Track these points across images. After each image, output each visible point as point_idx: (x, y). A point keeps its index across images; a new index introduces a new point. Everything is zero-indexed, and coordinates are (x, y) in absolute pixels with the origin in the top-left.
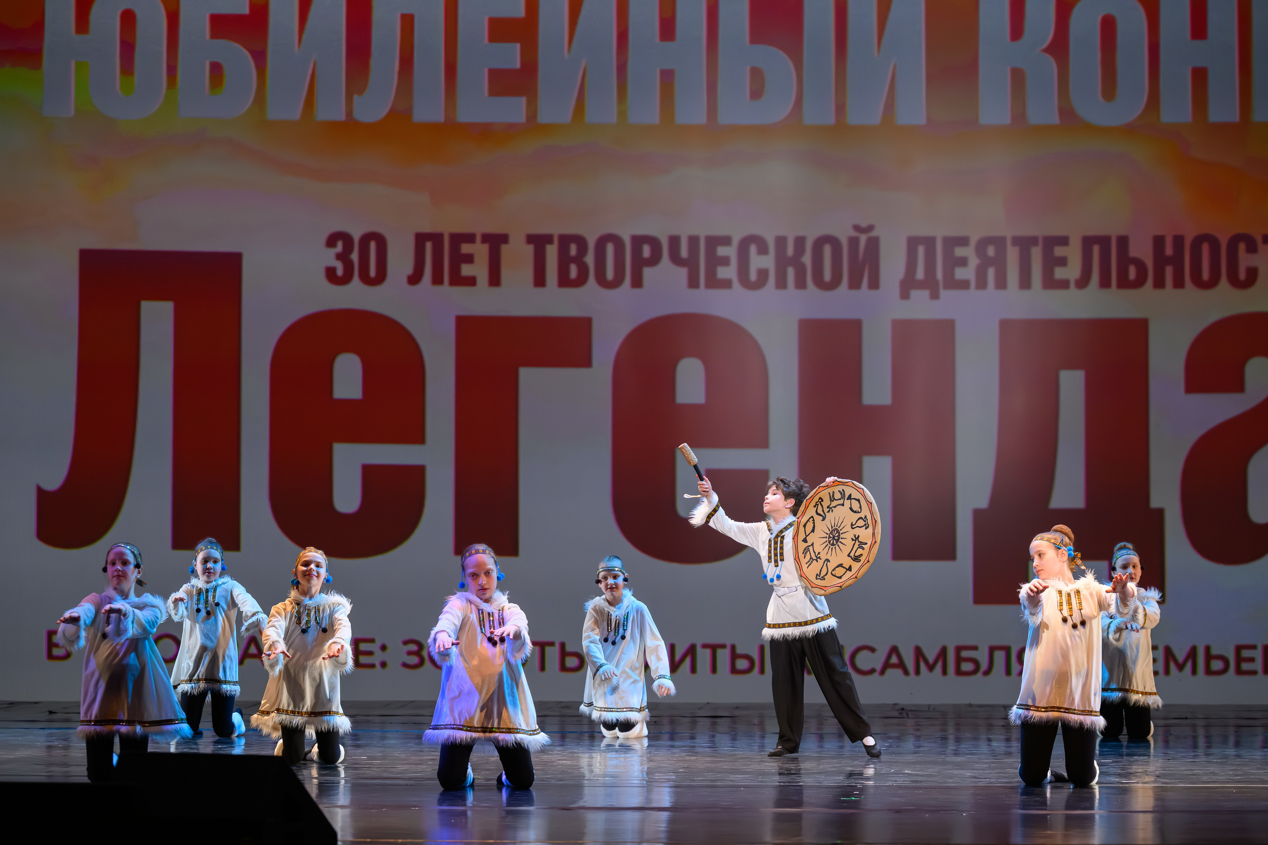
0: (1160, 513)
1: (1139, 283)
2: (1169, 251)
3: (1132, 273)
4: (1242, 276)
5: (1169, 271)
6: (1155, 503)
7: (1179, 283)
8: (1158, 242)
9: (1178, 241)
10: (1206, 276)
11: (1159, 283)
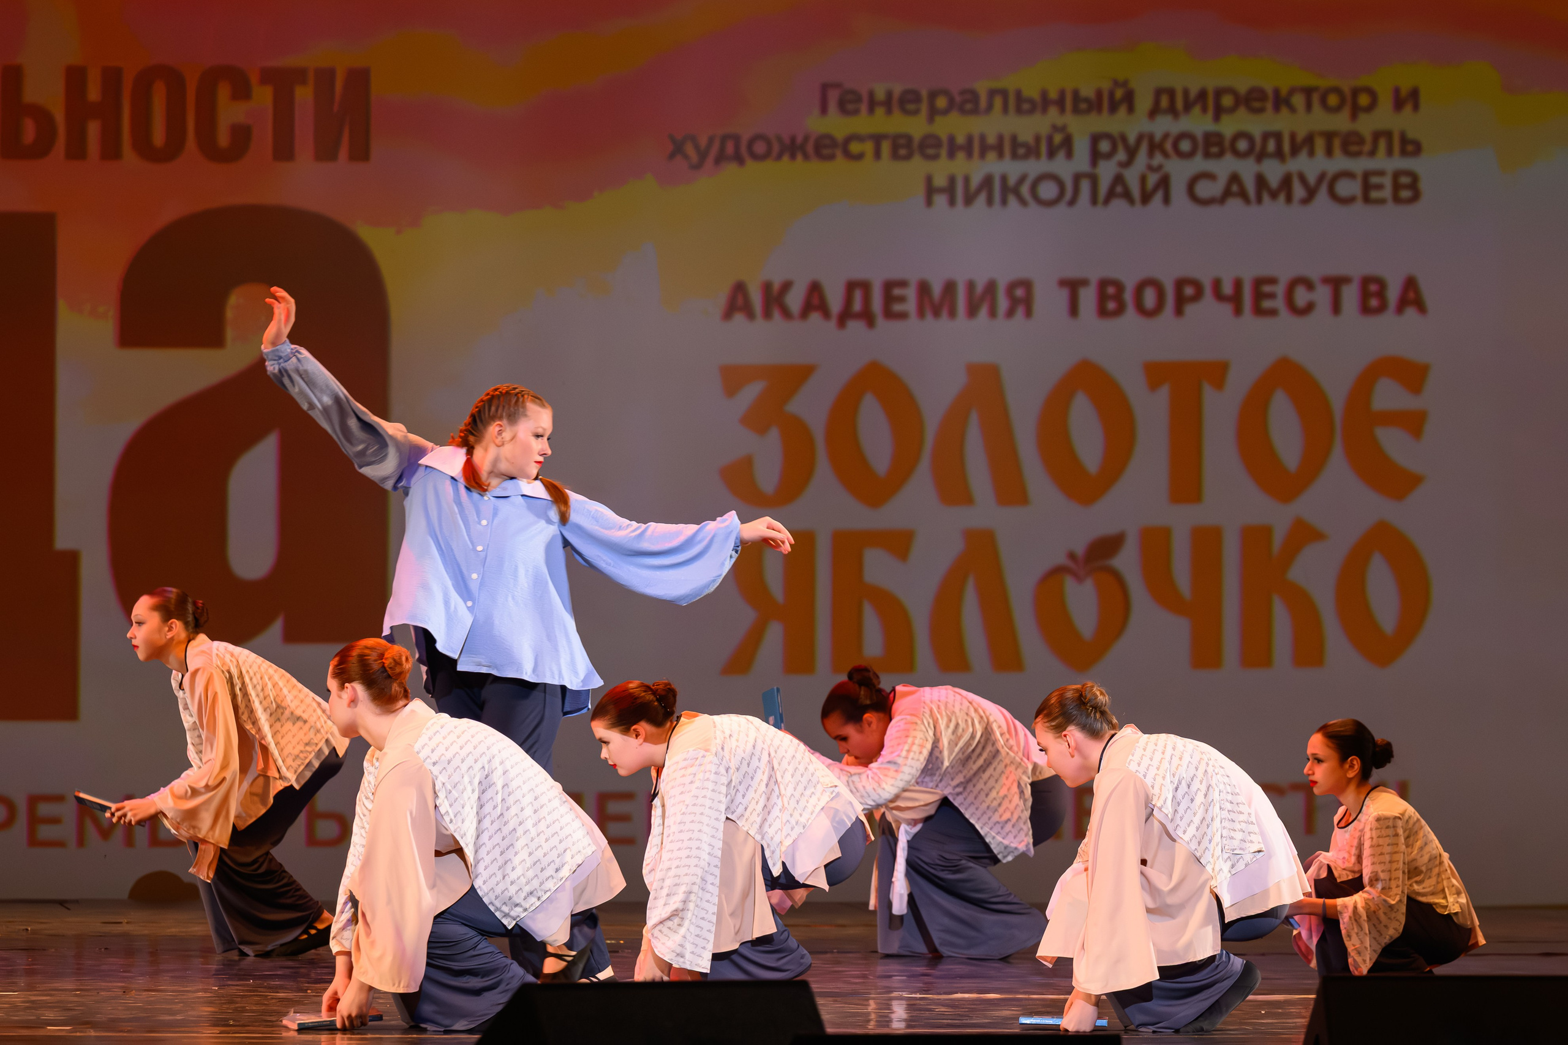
0: (71, 559)
1: (41, 149)
2: (94, 93)
3: (29, 131)
4: (223, 139)
5: (93, 129)
6: (62, 541)
7: (111, 151)
8: (75, 77)
9: (112, 78)
10: (159, 137)
11: (77, 150)
